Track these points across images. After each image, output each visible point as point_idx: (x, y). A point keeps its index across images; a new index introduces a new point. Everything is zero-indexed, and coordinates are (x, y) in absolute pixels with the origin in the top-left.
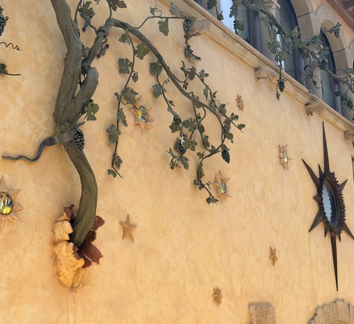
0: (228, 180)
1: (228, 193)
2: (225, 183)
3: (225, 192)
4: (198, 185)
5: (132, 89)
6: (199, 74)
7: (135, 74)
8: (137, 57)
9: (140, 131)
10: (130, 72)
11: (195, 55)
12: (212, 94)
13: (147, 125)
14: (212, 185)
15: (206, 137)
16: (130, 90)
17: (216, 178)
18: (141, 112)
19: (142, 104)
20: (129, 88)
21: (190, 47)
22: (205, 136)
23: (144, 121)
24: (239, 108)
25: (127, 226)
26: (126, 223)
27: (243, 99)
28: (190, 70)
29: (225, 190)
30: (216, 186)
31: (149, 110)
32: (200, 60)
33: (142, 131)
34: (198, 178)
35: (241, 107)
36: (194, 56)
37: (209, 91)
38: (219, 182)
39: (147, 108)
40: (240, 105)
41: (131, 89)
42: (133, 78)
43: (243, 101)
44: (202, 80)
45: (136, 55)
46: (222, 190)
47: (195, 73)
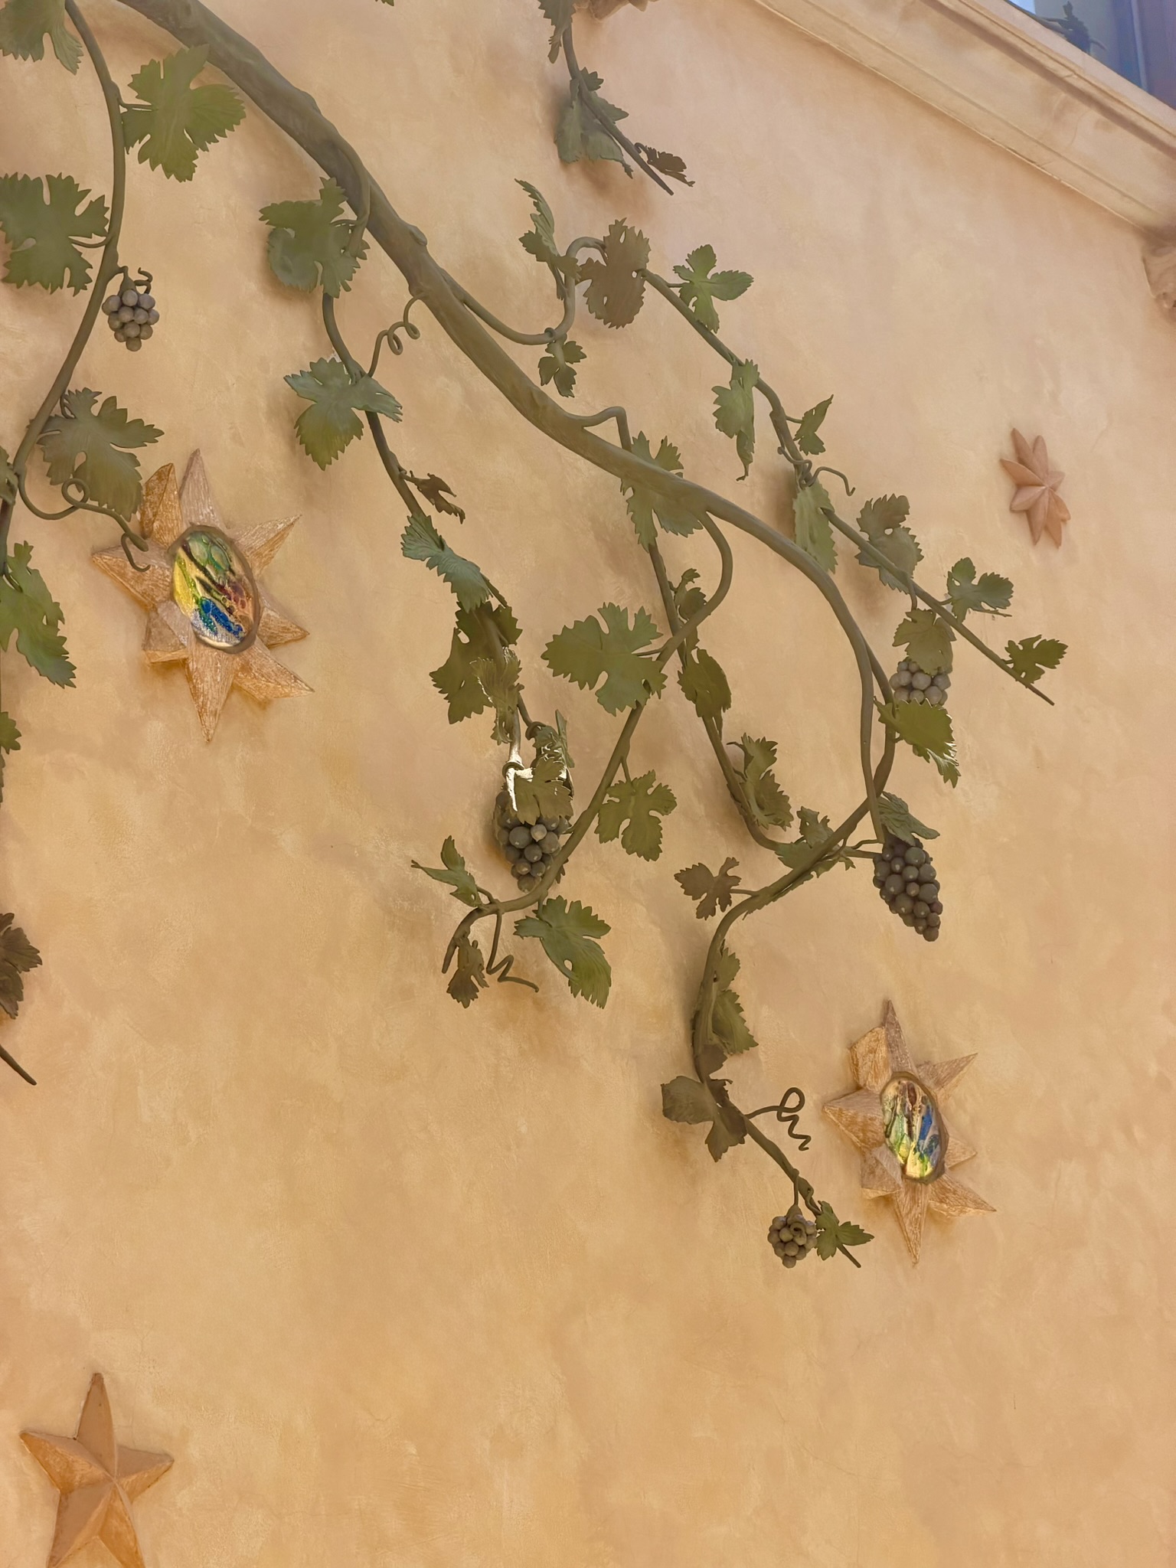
0: (951, 1076)
1: (964, 1179)
2: (929, 1098)
3: (939, 1170)
4: (698, 1116)
5: (112, 400)
6: (674, 279)
7: (127, 285)
8: (141, 159)
9: (192, 718)
10: (93, 274)
11: (638, 145)
12: (793, 428)
13: (246, 668)
14: (823, 1117)
15: (754, 752)
16: (95, 410)
17: (855, 1065)
18: (195, 573)
19: (206, 514)
20: (89, 395)
21: (594, 81)
22: (745, 743)
23: (224, 644)
24: (1032, 529)
25: (84, 1468)
26: (80, 1439)
27: (1060, 454)
28: (602, 247)
29: (937, 1150)
30: (853, 1122)
31: (259, 555)
32: (682, 178)
33: (209, 720)
34: (697, 1069)
35: (1040, 517)
36: (635, 150)
37: (761, 406)
38: (877, 1089)
39: (243, 542)
40: (1036, 503)
41: (101, 399)
42: (113, 314)
43: (1061, 475)
44: (705, 325)
45: (138, 146)
46: (912, 1157)
47: (644, 274)
